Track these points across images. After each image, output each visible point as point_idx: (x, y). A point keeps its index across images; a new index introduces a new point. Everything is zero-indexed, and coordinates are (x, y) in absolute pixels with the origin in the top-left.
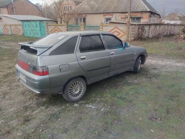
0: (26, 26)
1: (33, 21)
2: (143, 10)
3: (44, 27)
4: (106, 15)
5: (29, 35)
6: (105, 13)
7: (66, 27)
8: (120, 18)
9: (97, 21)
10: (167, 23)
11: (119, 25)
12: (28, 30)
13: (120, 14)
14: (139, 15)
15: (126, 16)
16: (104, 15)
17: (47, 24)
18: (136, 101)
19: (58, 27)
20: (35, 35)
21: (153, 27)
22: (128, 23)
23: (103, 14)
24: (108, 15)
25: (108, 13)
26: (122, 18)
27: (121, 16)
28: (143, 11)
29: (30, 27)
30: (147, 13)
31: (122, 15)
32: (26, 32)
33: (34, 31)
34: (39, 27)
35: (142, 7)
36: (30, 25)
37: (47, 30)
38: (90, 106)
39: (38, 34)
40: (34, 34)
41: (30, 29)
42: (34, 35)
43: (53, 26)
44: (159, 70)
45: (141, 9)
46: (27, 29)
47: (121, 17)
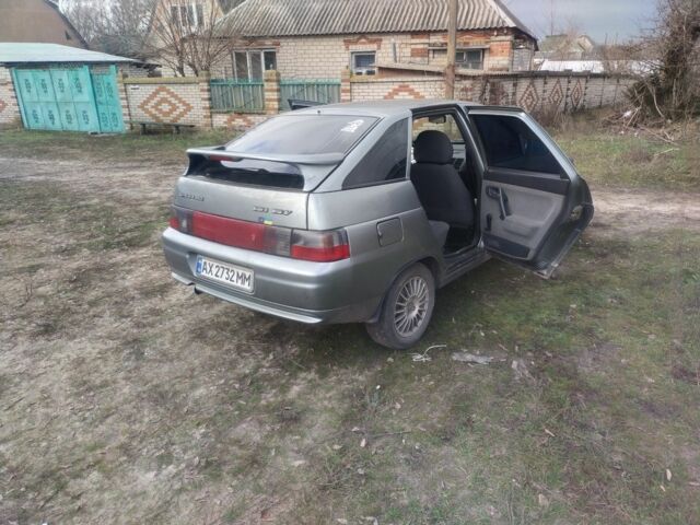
0: (28, 86)
1: (59, 64)
2: (492, 22)
3: (109, 89)
4: (356, 43)
5: (43, 122)
6: (350, 34)
7: (206, 88)
8: (407, 51)
9: (321, 64)
10: (566, 71)
11: (415, 79)
12: (39, 102)
13: (407, 39)
14: (476, 43)
15: (429, 44)
16: (348, 43)
17: (125, 76)
18: (605, 330)
19: (168, 87)
20: (74, 121)
21: (524, 84)
22: (449, 72)
23: (342, 39)
24: (363, 40)
25: (363, 34)
26: (415, 53)
27: (413, 46)
28: (490, 29)
29: (50, 89)
30: (506, 35)
31: (414, 41)
32: (30, 112)
33: (67, 108)
34: (87, 88)
35: (487, 12)
36: (48, 82)
37: (124, 102)
38: (469, 357)
39: (86, 117)
40: (69, 117)
41: (50, 98)
42: (70, 123)
43: (149, 87)
44: (615, 229)
45: (485, 19)
46: (36, 99)
47: (413, 50)
